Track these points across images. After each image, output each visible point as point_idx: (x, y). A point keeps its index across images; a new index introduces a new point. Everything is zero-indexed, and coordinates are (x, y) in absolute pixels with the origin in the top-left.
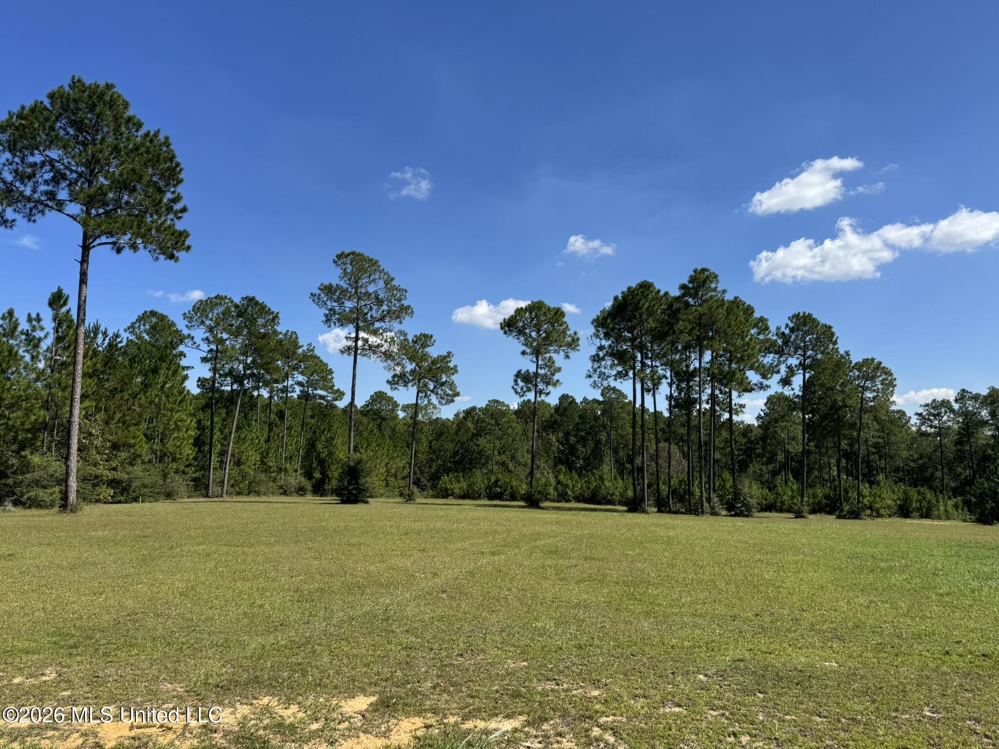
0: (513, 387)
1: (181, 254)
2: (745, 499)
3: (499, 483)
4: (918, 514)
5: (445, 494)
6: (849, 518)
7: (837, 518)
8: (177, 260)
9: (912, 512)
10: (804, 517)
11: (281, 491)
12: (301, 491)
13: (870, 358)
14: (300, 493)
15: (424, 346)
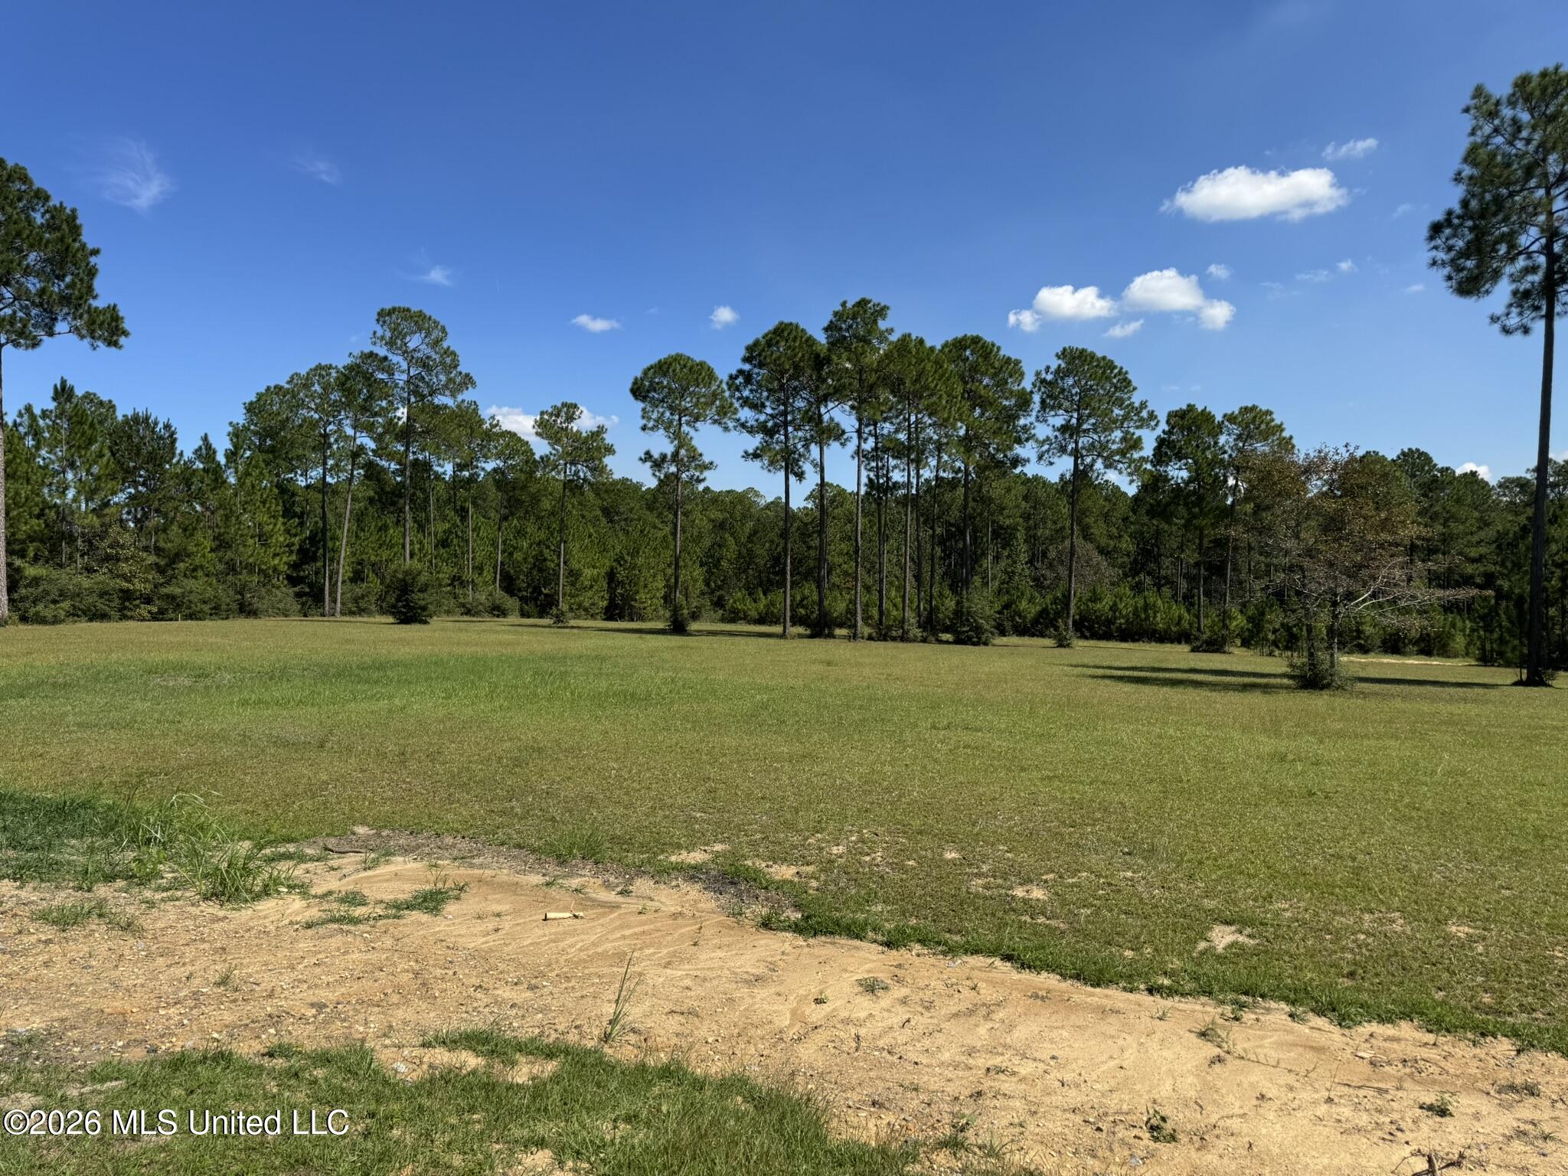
0: (654, 475)
1: (122, 340)
2: (975, 621)
3: (805, 602)
4: (1415, 649)
5: (734, 617)
6: (1205, 651)
7: (1193, 650)
8: (121, 347)
9: (1405, 645)
10: (1068, 646)
11: (463, 610)
12: (498, 611)
13: (1250, 405)
14: (496, 613)
15: (570, 418)
